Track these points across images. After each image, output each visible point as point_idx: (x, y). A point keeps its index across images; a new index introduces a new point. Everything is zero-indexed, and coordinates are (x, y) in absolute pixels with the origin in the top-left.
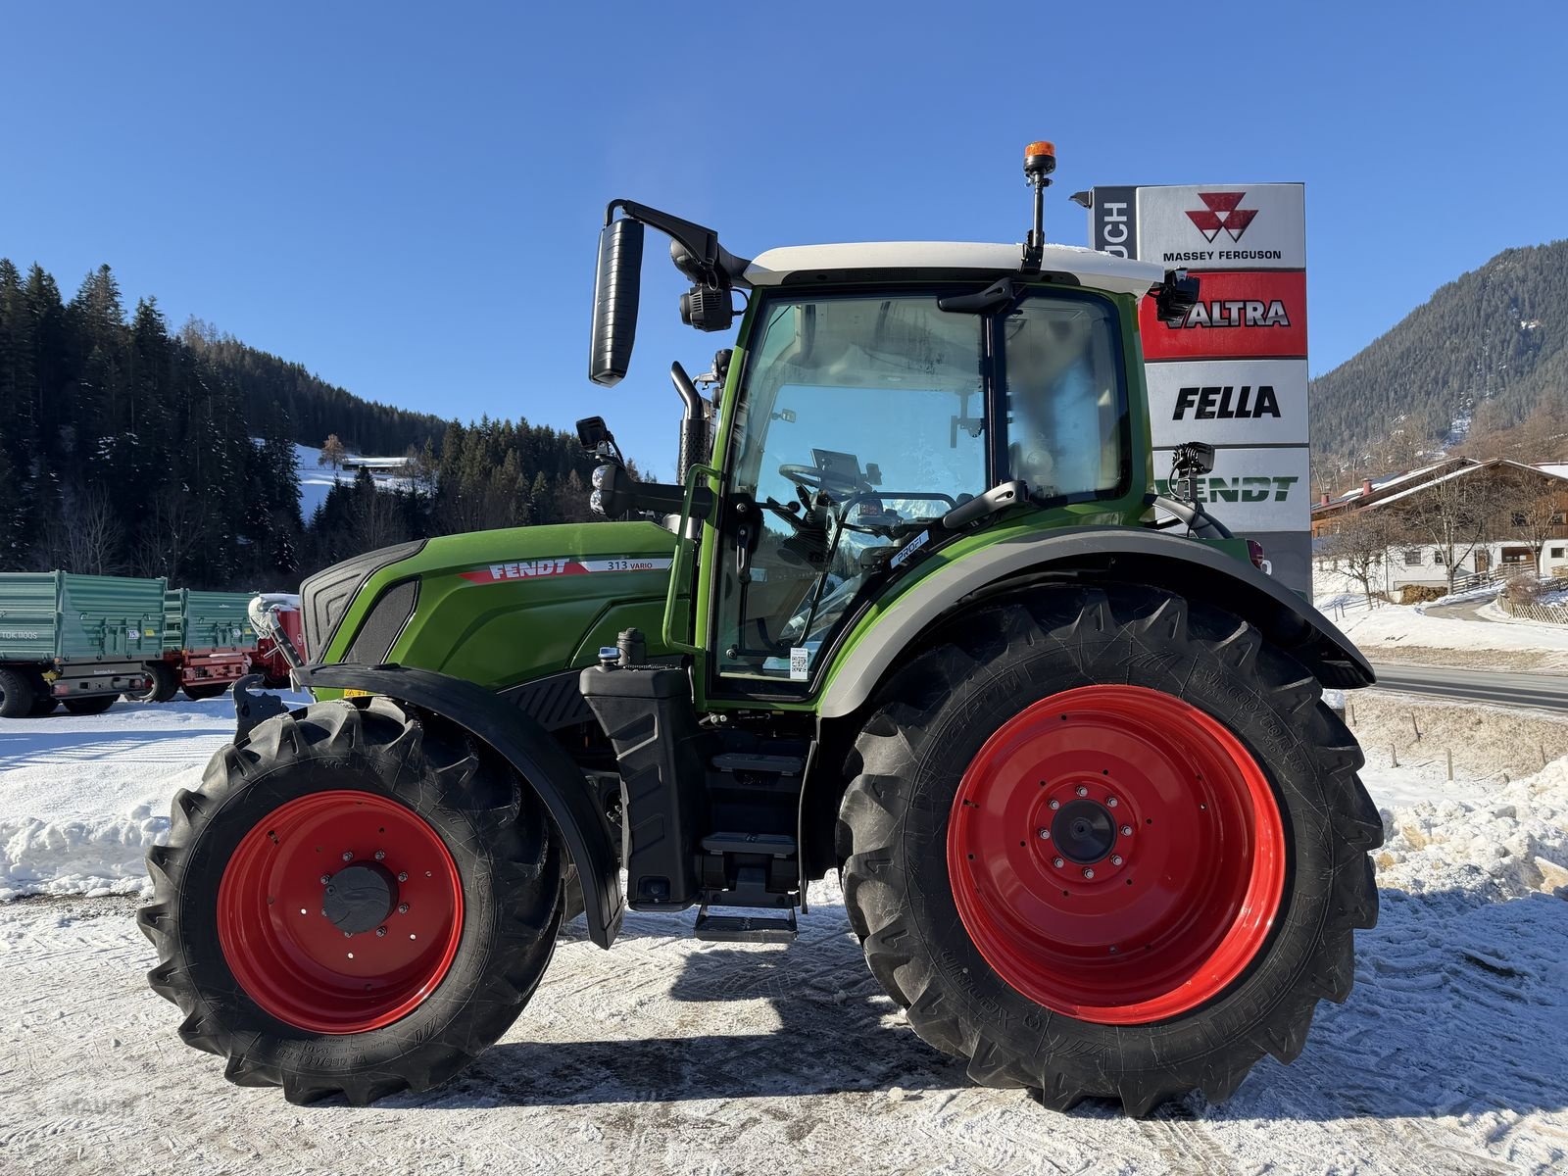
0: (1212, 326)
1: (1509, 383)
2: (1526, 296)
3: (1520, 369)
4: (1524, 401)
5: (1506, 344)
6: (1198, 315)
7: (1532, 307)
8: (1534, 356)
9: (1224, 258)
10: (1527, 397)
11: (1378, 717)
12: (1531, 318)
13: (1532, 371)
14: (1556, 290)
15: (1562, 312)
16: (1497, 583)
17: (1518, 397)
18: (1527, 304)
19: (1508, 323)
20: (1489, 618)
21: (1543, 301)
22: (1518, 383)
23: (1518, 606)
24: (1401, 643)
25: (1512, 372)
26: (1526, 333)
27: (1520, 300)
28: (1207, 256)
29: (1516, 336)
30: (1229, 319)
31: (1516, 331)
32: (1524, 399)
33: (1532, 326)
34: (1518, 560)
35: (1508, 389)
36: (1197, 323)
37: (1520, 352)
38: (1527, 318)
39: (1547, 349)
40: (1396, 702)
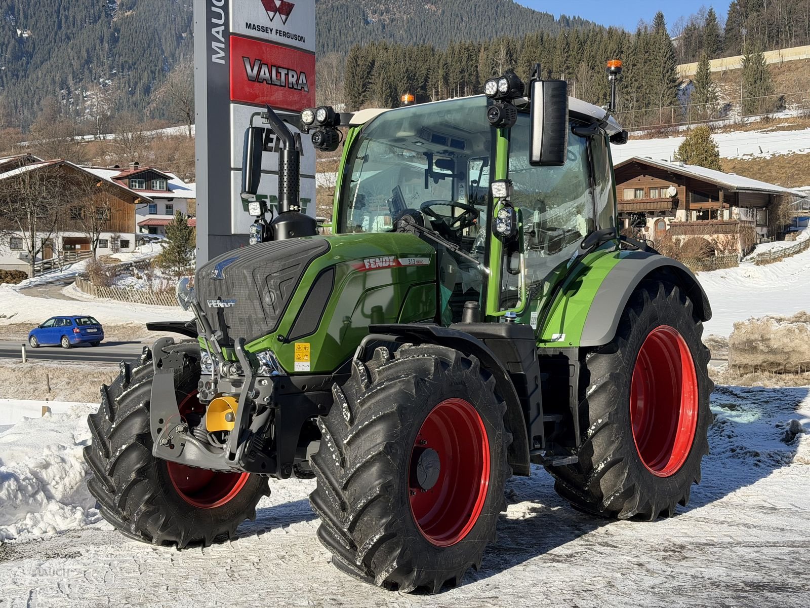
0: (271, 84)
1: (7, 83)
2: (21, 7)
3: (16, 73)
4: (19, 103)
5: (4, 47)
6: (265, 74)
7: (26, 17)
8: (28, 63)
9: (278, 34)
10: (22, 100)
11: (68, 383)
12: (25, 28)
13: (26, 76)
14: (44, 7)
15: (49, 28)
16: (64, 268)
17: (15, 98)
18: (21, 14)
19: (7, 27)
20: (75, 298)
21: (34, 14)
22: (14, 85)
23: (102, 288)
24: (12, 321)
25: (9, 74)
26: (21, 40)
27: (16, 9)
28: (269, 31)
29: (13, 41)
30: (280, 80)
31: (13, 37)
32: (19, 100)
33: (26, 35)
34: (75, 249)
35: (6, 89)
36: (264, 79)
37: (17, 57)
38: (22, 27)
39: (37, 58)
40: (80, 370)
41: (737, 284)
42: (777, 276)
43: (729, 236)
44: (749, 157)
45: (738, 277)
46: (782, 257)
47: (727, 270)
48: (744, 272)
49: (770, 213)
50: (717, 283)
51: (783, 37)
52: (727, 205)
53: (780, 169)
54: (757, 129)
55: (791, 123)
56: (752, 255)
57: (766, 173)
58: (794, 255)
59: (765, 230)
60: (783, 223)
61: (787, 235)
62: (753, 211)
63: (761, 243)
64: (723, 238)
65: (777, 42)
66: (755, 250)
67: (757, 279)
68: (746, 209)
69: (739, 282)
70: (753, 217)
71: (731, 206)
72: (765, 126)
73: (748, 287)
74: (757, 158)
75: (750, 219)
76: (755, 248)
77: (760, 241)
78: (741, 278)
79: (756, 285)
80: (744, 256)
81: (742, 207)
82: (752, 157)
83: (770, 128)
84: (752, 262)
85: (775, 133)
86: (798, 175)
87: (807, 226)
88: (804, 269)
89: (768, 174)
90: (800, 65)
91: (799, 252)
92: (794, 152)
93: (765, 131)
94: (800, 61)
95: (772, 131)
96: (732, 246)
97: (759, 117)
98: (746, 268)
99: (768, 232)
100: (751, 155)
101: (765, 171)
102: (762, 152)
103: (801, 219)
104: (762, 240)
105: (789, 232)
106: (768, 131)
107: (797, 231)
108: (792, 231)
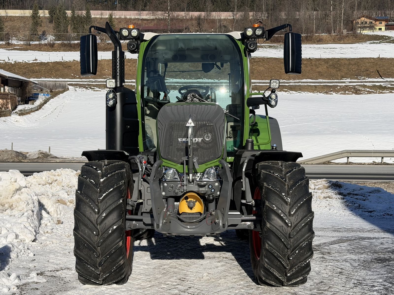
41: (12, 125)
42: (30, 122)
43: (4, 101)
44: (3, 61)
45: (12, 121)
46: (30, 112)
47: (6, 117)
48: (14, 119)
49: (23, 90)
50: (2, 124)
51: (6, 4)
52: (2, 85)
53: (19, 69)
54: (4, 48)
55: (21, 47)
56: (16, 111)
57: (12, 70)
58: (36, 112)
59: (20, 99)
60: (28, 96)
61: (30, 102)
62: (15, 89)
63: (19, 105)
64: (2, 102)
65: (3, 6)
66: (17, 108)
67: (21, 123)
68: (11, 88)
69: (13, 124)
70: (15, 92)
71: (4, 86)
72: (7, 47)
73: (18, 127)
74: (7, 62)
75: (13, 93)
76: (17, 107)
77: (19, 104)
78: (13, 122)
79: (21, 126)
80: (12, 111)
81: (10, 87)
82: (5, 62)
83: (11, 48)
84: (17, 114)
85: (13, 51)
86: (28, 72)
87: (38, 98)
88: (41, 118)
89: (13, 71)
90: (16, 19)
91: (37, 110)
92: (25, 62)
93: (8, 49)
94: (16, 17)
95: (12, 50)
96: (6, 106)
97: (4, 42)
98: (14, 117)
99: (21, 100)
100: (4, 61)
101: (12, 69)
102: (9, 60)
103: (35, 94)
104: (20, 104)
105: (31, 100)
106: (10, 49)
107: (34, 100)
108: (32, 100)
